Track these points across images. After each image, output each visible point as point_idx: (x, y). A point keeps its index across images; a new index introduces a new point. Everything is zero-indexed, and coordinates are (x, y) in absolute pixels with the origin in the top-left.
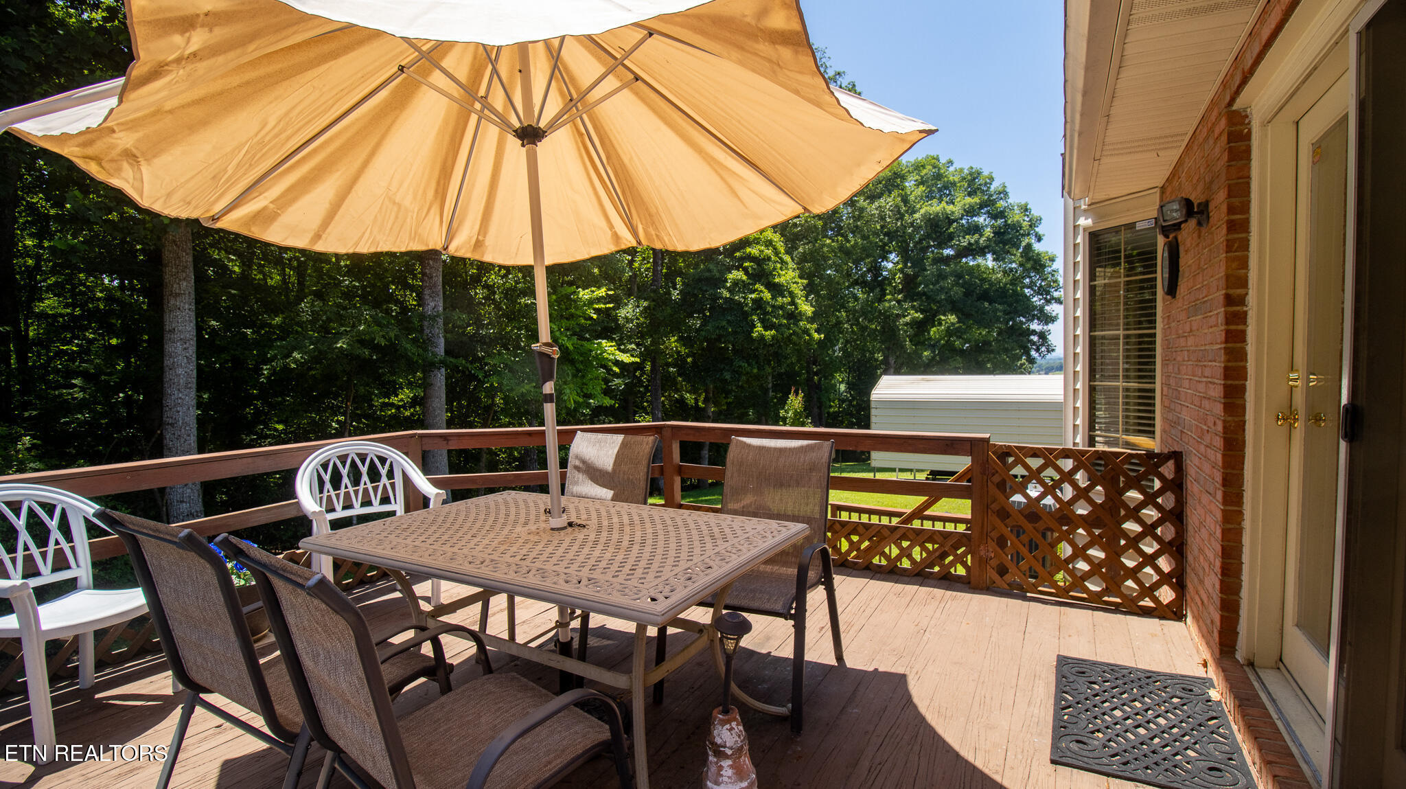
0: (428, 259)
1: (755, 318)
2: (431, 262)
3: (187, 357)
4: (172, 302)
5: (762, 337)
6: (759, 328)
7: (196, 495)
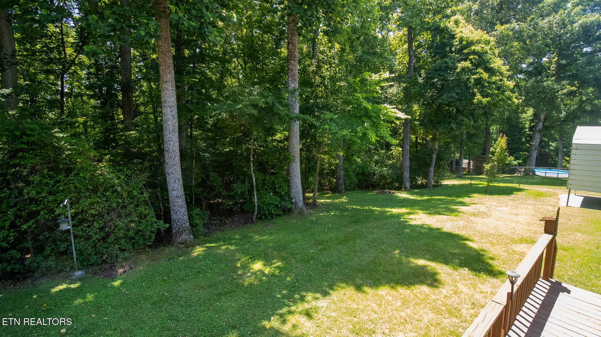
0: (291, 60)
1: (476, 90)
2: (292, 62)
3: (172, 116)
4: (164, 86)
5: (481, 102)
6: (478, 96)
7: (180, 187)
